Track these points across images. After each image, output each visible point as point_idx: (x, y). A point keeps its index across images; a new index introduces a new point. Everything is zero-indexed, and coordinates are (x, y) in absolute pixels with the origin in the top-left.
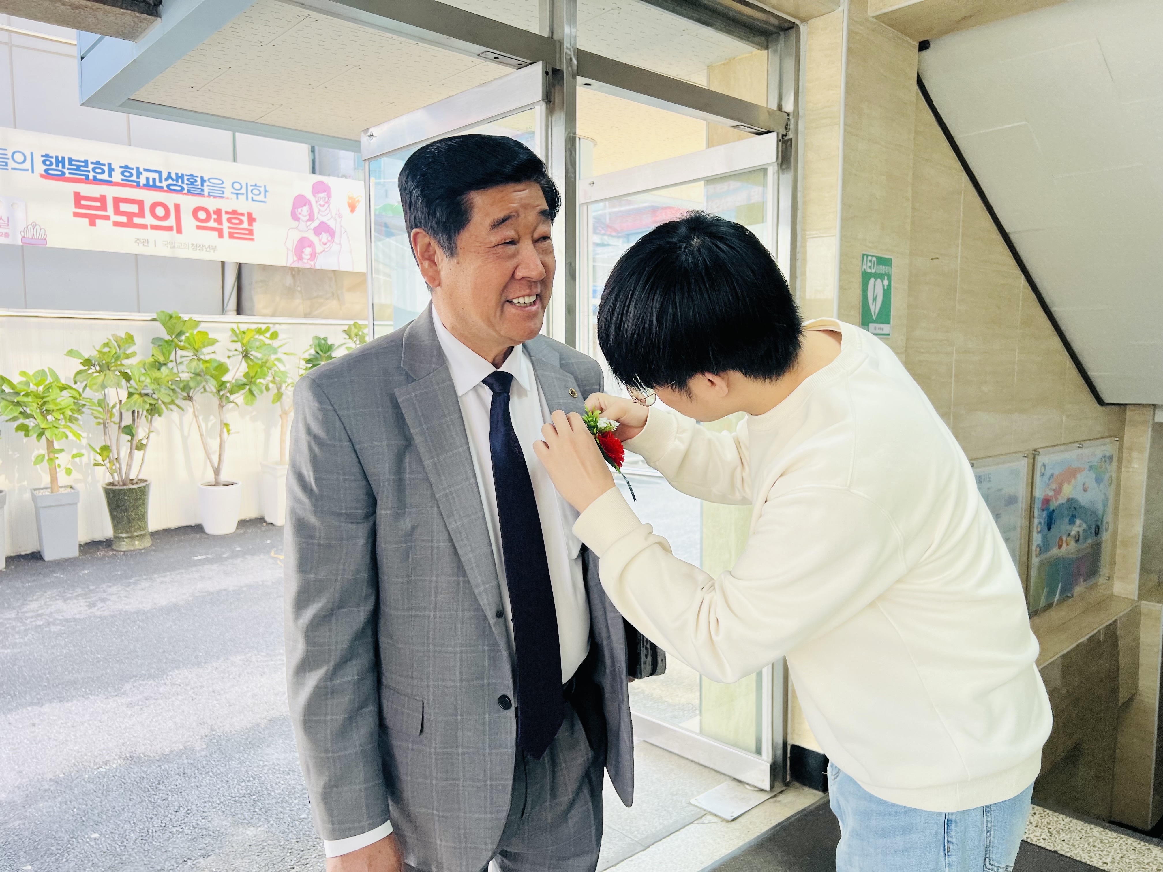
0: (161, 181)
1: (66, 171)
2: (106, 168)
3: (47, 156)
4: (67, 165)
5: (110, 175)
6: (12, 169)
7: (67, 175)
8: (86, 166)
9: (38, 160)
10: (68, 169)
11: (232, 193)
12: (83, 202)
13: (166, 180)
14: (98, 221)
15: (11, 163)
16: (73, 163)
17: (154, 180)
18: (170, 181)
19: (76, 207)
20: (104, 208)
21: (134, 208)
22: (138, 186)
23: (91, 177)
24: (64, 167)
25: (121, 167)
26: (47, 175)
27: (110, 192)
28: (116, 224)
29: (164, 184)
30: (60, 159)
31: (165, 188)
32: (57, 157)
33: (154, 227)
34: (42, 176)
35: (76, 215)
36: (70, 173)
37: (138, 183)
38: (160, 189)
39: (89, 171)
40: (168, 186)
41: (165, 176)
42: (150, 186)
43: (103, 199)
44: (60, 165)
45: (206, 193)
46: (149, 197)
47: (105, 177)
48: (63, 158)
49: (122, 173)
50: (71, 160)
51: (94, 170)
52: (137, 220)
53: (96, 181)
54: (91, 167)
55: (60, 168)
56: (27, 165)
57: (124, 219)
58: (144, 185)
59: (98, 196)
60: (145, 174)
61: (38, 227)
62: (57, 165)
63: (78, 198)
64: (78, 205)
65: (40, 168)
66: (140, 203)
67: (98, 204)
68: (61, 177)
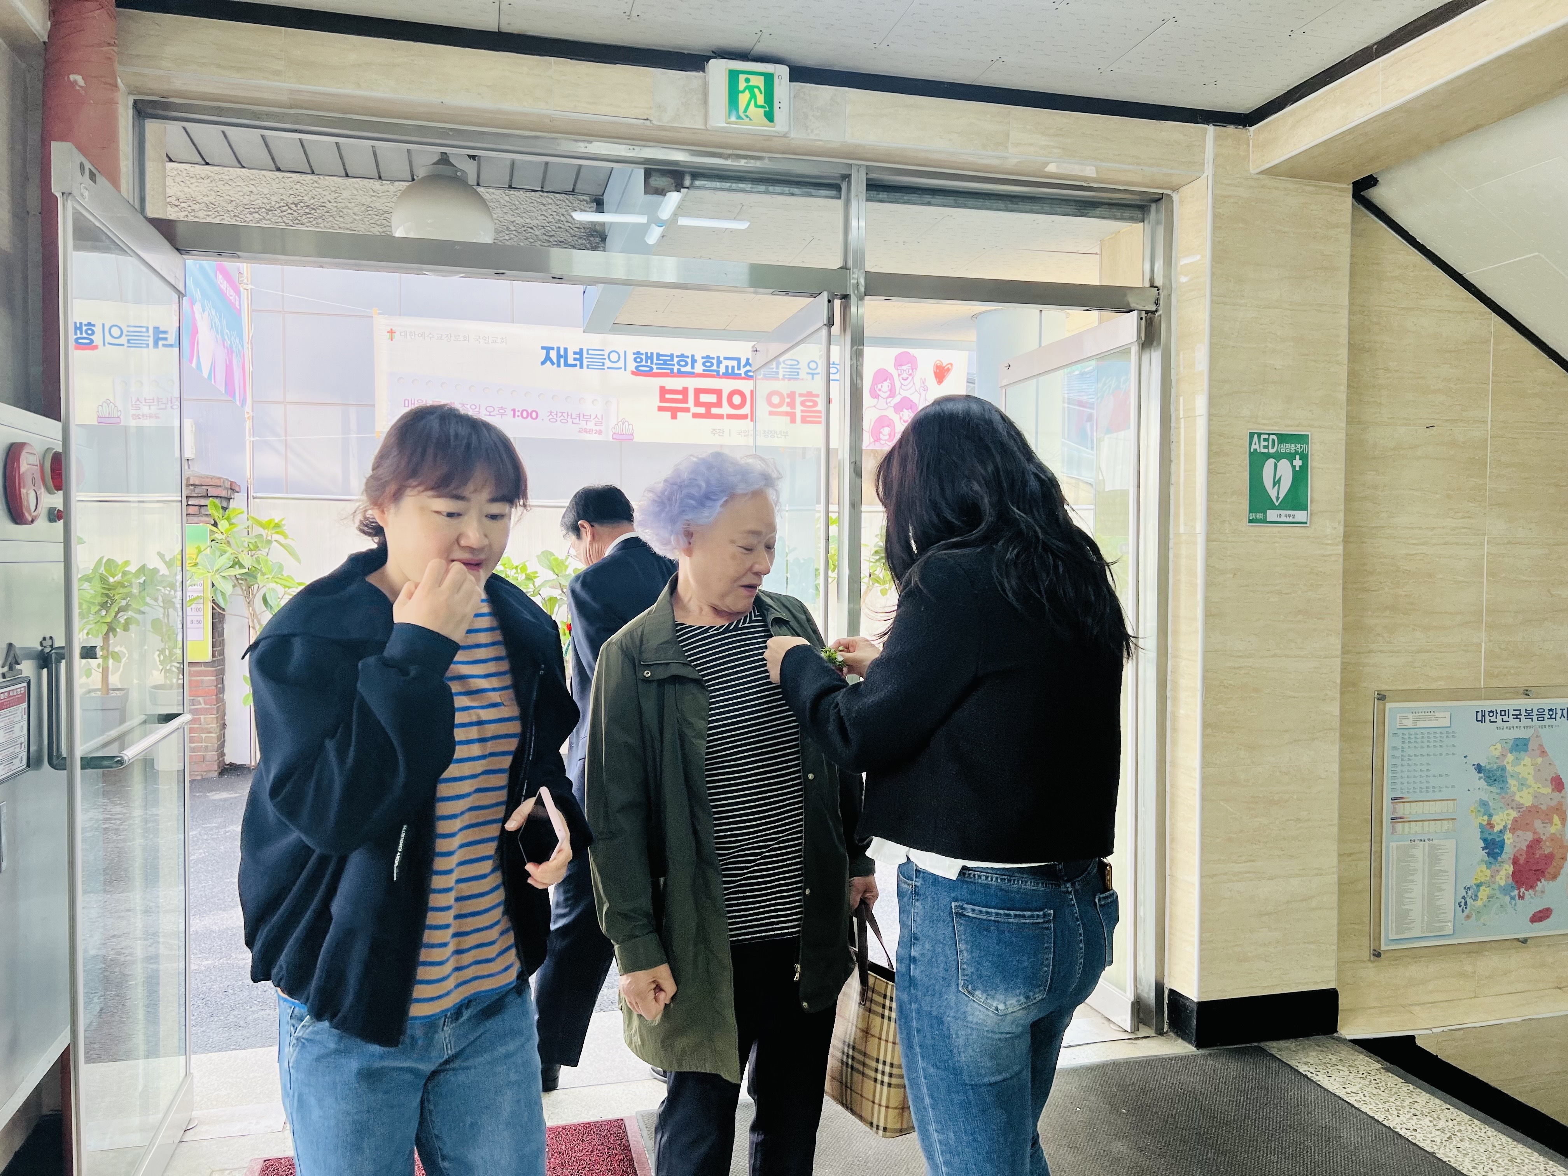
0: (739, 369)
1: (654, 366)
2: (689, 360)
3: (638, 353)
4: (655, 361)
5: (693, 367)
6: (608, 368)
7: (655, 370)
8: (672, 360)
9: (631, 357)
10: (656, 364)
11: (808, 373)
12: (667, 396)
13: (745, 366)
14: (679, 414)
15: (608, 364)
16: (661, 358)
17: (733, 367)
18: (748, 368)
19: (661, 401)
20: (685, 400)
21: (712, 398)
22: (718, 375)
23: (675, 371)
24: (652, 363)
25: (703, 358)
26: (637, 373)
27: (692, 383)
28: (696, 416)
29: (742, 371)
30: (649, 355)
31: (743, 375)
32: (647, 353)
33: (730, 417)
34: (633, 373)
35: (661, 409)
36: (657, 368)
37: (718, 372)
38: (737, 377)
39: (674, 365)
40: (746, 372)
41: (743, 362)
42: (730, 375)
43: (685, 391)
44: (649, 361)
45: (781, 376)
46: (727, 385)
47: (688, 369)
48: (652, 354)
49: (704, 364)
50: (658, 355)
51: (678, 363)
52: (714, 411)
53: (681, 374)
54: (676, 360)
55: (649, 364)
56: (621, 364)
57: (702, 410)
58: (723, 373)
59: (681, 388)
60: (725, 363)
61: (626, 423)
62: (647, 362)
63: (663, 391)
64: (662, 399)
65: (632, 365)
66: (718, 393)
67: (680, 397)
68: (650, 374)
